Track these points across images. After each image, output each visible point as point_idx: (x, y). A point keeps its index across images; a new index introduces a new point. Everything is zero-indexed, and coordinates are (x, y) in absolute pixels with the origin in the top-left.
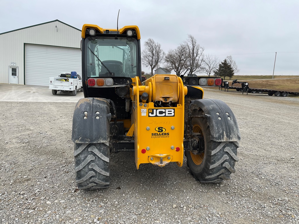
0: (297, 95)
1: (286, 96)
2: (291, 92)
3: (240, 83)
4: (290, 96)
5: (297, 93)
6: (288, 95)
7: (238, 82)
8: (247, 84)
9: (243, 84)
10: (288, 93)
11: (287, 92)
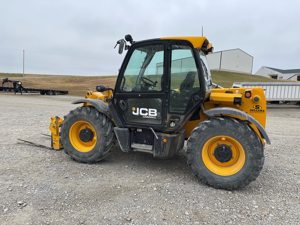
0: (65, 93)
1: (57, 95)
2: (61, 90)
3: (12, 82)
4: (60, 94)
5: (65, 91)
6: (59, 94)
7: (10, 81)
8: (20, 83)
9: (15, 83)
10: (59, 92)
11: (57, 91)
